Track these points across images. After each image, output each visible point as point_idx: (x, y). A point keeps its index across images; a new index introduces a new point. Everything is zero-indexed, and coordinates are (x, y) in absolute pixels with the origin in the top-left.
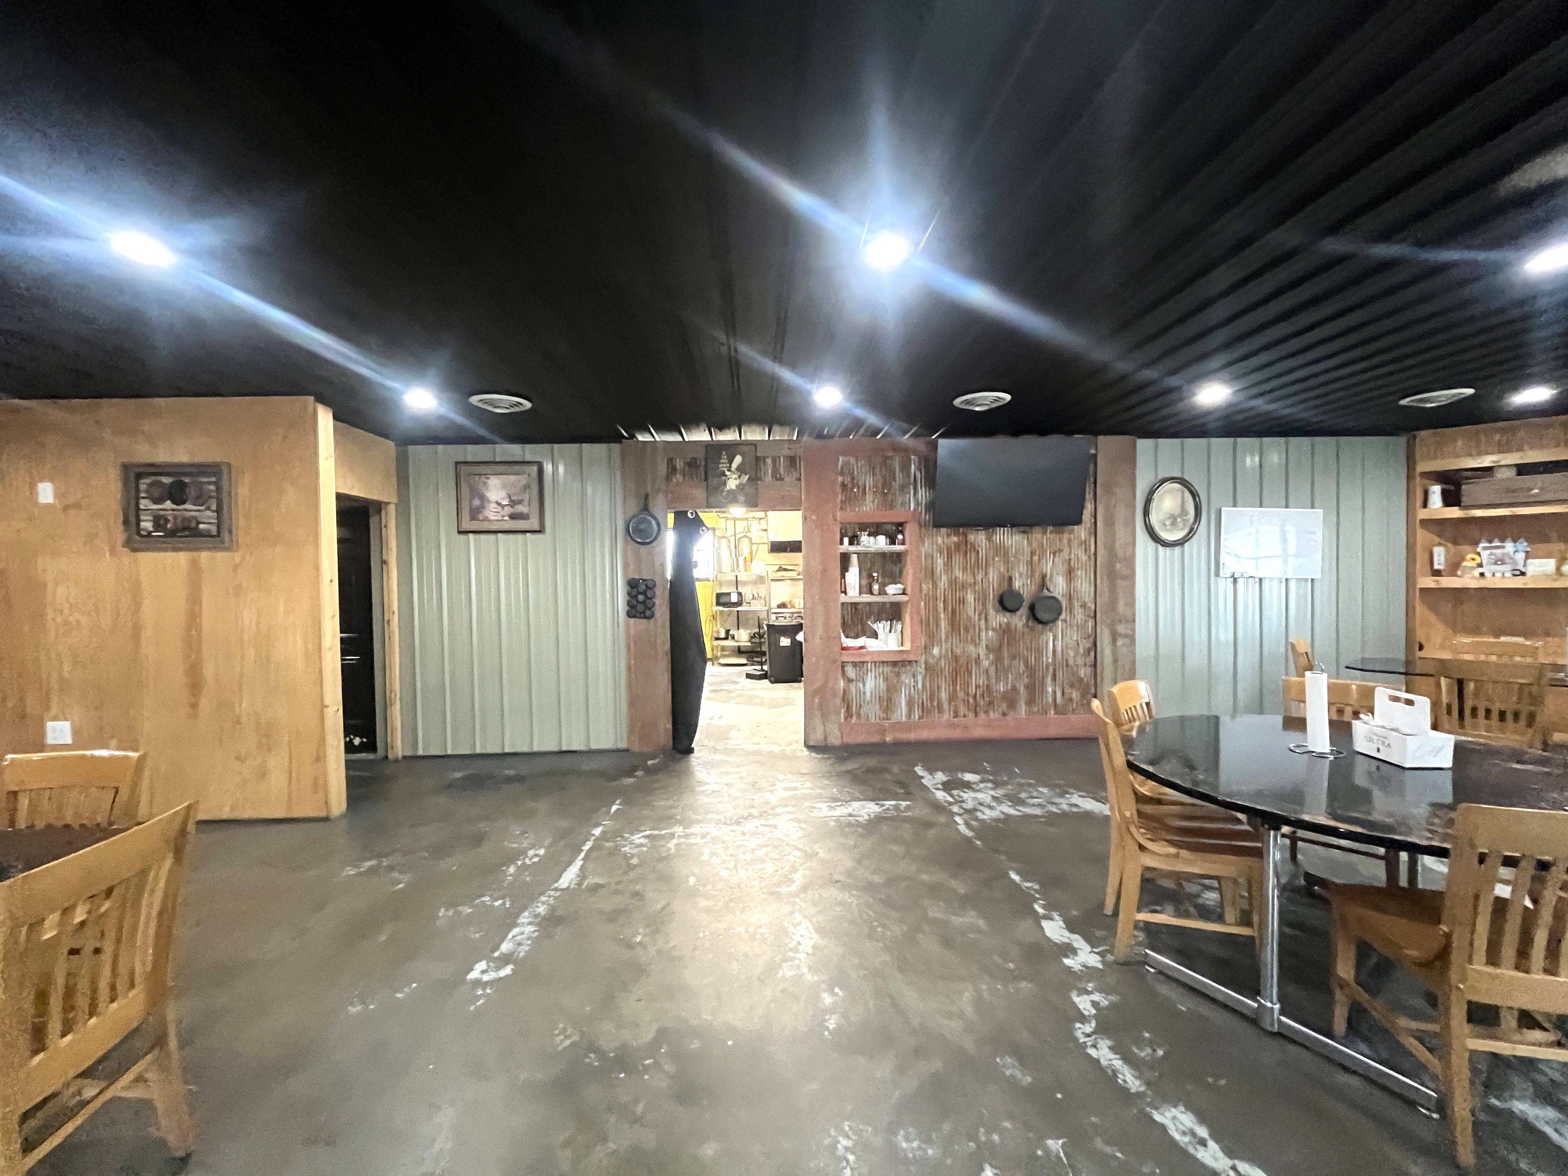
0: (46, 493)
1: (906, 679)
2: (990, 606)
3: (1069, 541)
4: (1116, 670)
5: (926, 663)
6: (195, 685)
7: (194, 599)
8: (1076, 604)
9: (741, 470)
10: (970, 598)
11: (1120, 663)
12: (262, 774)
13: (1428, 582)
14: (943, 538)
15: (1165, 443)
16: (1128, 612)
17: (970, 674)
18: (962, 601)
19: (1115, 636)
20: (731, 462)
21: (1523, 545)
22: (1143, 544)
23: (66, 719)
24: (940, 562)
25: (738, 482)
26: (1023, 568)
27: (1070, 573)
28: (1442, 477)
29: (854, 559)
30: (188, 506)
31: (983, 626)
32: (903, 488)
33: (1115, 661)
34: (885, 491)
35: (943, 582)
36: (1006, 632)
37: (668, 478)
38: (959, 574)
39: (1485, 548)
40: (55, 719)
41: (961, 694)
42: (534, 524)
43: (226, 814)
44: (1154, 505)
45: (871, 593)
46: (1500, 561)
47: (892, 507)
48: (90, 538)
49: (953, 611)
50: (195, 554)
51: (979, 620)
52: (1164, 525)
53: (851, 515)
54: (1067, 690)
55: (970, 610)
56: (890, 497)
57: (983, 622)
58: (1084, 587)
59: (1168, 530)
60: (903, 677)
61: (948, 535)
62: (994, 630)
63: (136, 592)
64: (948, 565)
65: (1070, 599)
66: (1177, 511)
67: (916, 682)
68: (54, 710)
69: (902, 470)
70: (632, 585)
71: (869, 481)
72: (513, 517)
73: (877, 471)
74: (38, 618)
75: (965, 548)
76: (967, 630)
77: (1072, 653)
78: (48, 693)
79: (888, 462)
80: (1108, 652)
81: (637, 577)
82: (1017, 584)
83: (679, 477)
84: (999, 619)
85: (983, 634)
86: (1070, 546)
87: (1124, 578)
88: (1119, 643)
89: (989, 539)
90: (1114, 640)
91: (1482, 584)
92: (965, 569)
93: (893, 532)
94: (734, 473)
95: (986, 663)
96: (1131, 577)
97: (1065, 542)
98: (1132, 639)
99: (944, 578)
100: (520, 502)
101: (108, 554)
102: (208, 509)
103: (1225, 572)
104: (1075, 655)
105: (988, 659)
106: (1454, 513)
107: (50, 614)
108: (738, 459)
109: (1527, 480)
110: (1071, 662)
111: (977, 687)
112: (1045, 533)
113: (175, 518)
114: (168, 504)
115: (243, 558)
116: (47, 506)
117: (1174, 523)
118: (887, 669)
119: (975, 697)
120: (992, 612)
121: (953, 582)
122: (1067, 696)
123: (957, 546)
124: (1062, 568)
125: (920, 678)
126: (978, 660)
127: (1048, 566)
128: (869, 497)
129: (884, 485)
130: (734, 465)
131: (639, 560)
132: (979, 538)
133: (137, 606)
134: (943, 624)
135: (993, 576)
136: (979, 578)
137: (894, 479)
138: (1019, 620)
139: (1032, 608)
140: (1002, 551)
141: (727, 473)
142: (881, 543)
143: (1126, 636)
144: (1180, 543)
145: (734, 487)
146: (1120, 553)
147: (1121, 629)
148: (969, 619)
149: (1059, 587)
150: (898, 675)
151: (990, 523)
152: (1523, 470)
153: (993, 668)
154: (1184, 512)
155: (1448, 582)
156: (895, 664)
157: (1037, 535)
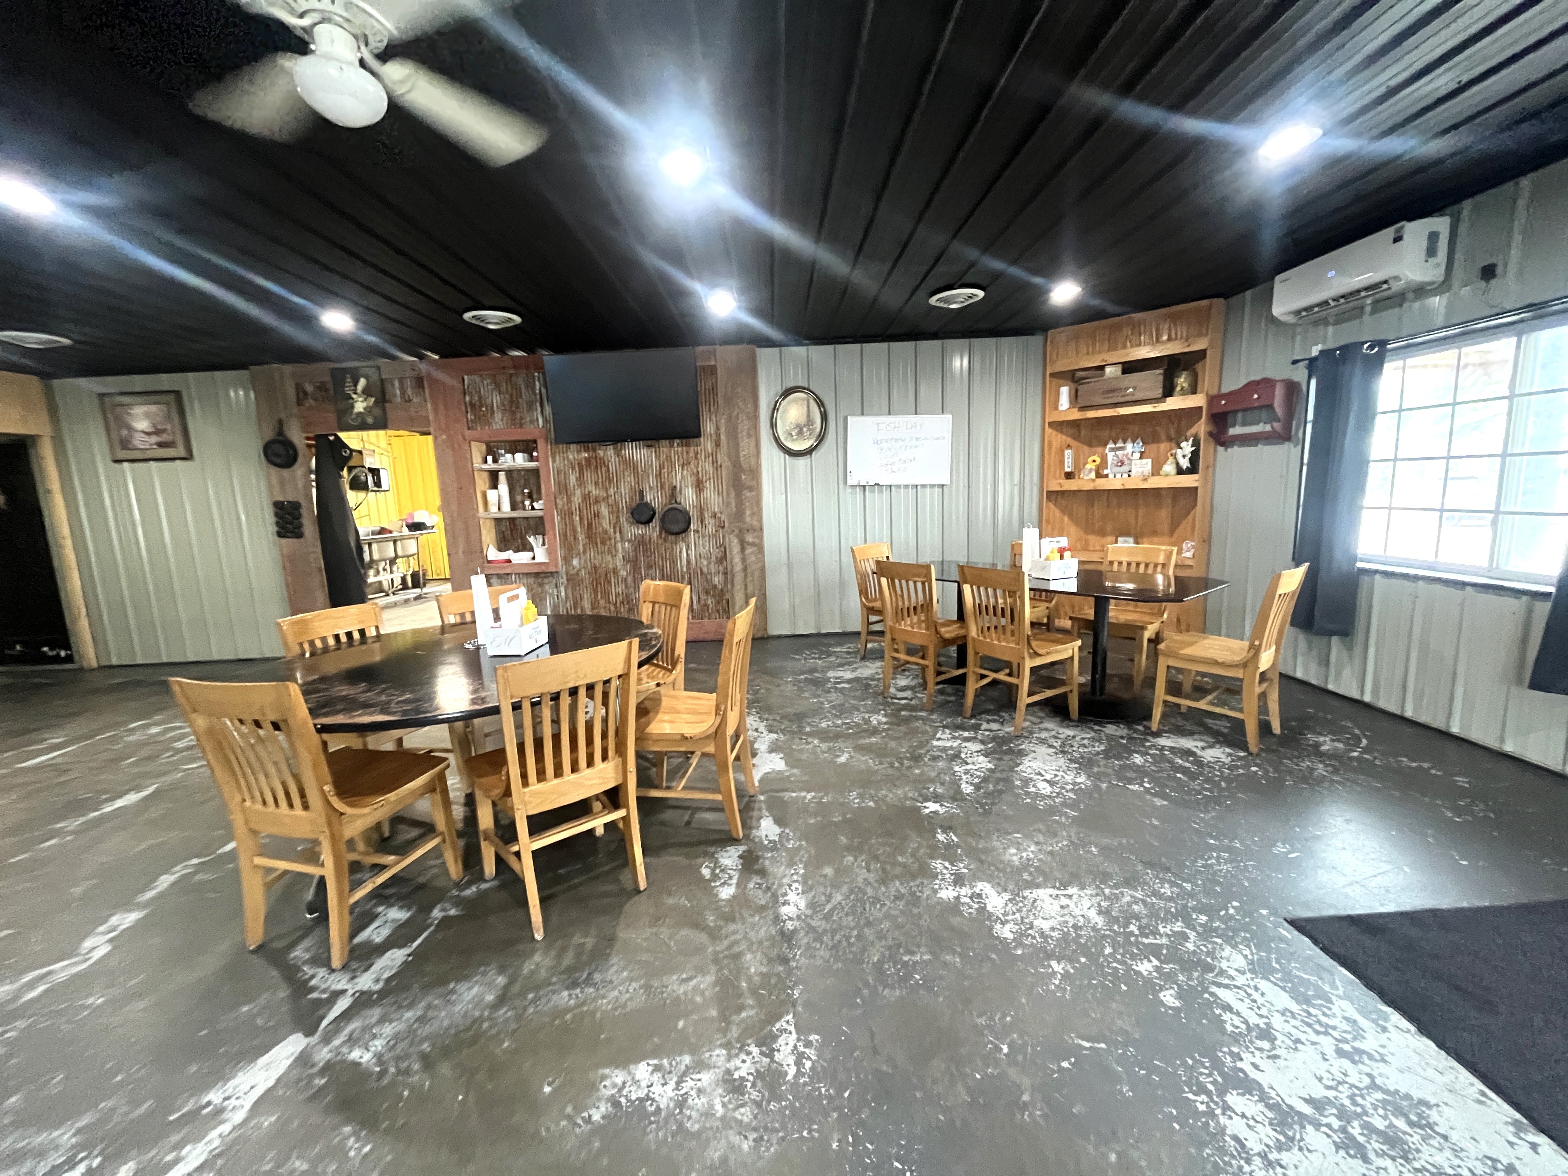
1: (549, 588)
2: (623, 520)
3: (696, 454)
4: (746, 576)
5: (567, 574)
8: (706, 515)
9: (367, 392)
10: (604, 510)
11: (749, 570)
13: (1060, 484)
14: (575, 454)
15: (789, 352)
16: (755, 523)
17: (609, 582)
18: (597, 515)
19: (743, 544)
20: (356, 385)
21: (1139, 446)
22: (770, 455)
24: (573, 479)
25: (365, 404)
26: (652, 481)
27: (699, 486)
28: (1067, 377)
29: (502, 476)
31: (618, 538)
32: (530, 406)
33: (745, 569)
34: (512, 408)
35: (577, 499)
36: (641, 543)
37: (299, 403)
38: (591, 488)
39: (1112, 450)
41: (602, 602)
42: (182, 452)
44: (779, 415)
45: (524, 509)
46: (1120, 462)
47: (521, 426)
49: (590, 525)
51: (615, 533)
52: (791, 434)
54: (703, 597)
55: (605, 524)
56: (518, 415)
57: (618, 535)
58: (713, 499)
59: (793, 440)
60: (547, 587)
61: (579, 452)
62: (629, 541)
64: (581, 480)
65: (701, 511)
66: (803, 420)
67: (559, 592)
69: (527, 386)
70: (279, 506)
71: (496, 399)
72: (161, 445)
73: (503, 389)
75: (596, 464)
76: (603, 543)
77: (705, 563)
79: (514, 378)
80: (737, 559)
81: (282, 499)
82: (648, 498)
83: (311, 402)
84: (634, 531)
85: (619, 545)
86: (696, 458)
87: (751, 489)
88: (749, 551)
89: (618, 455)
90: (743, 549)
92: (596, 484)
93: (528, 447)
94: (360, 396)
95: (623, 573)
96: (756, 488)
97: (692, 454)
98: (760, 548)
99: (578, 492)
100: (164, 431)
103: (854, 481)
104: (709, 563)
105: (625, 569)
108: (362, 382)
109: (1130, 379)
110: (705, 570)
111: (617, 595)
112: (672, 446)
117: (800, 432)
118: (531, 580)
119: (615, 604)
120: (626, 526)
121: (586, 497)
122: (702, 602)
123: (588, 461)
124: (690, 480)
125: (563, 589)
126: (615, 571)
127: (677, 480)
128: (498, 416)
129: (511, 402)
130: (360, 387)
131: (282, 483)
132: (608, 453)
134: (581, 537)
135: (624, 490)
136: (611, 491)
137: (521, 396)
138: (653, 531)
139: (663, 520)
140: (630, 465)
141: (354, 396)
142: (520, 460)
143: (753, 544)
144: (809, 452)
145: (362, 410)
146: (745, 465)
147: (749, 538)
148: (606, 532)
149: (688, 498)
150: (541, 585)
151: (618, 438)
153: (630, 579)
154: (810, 422)
156: (537, 575)
157: (664, 447)
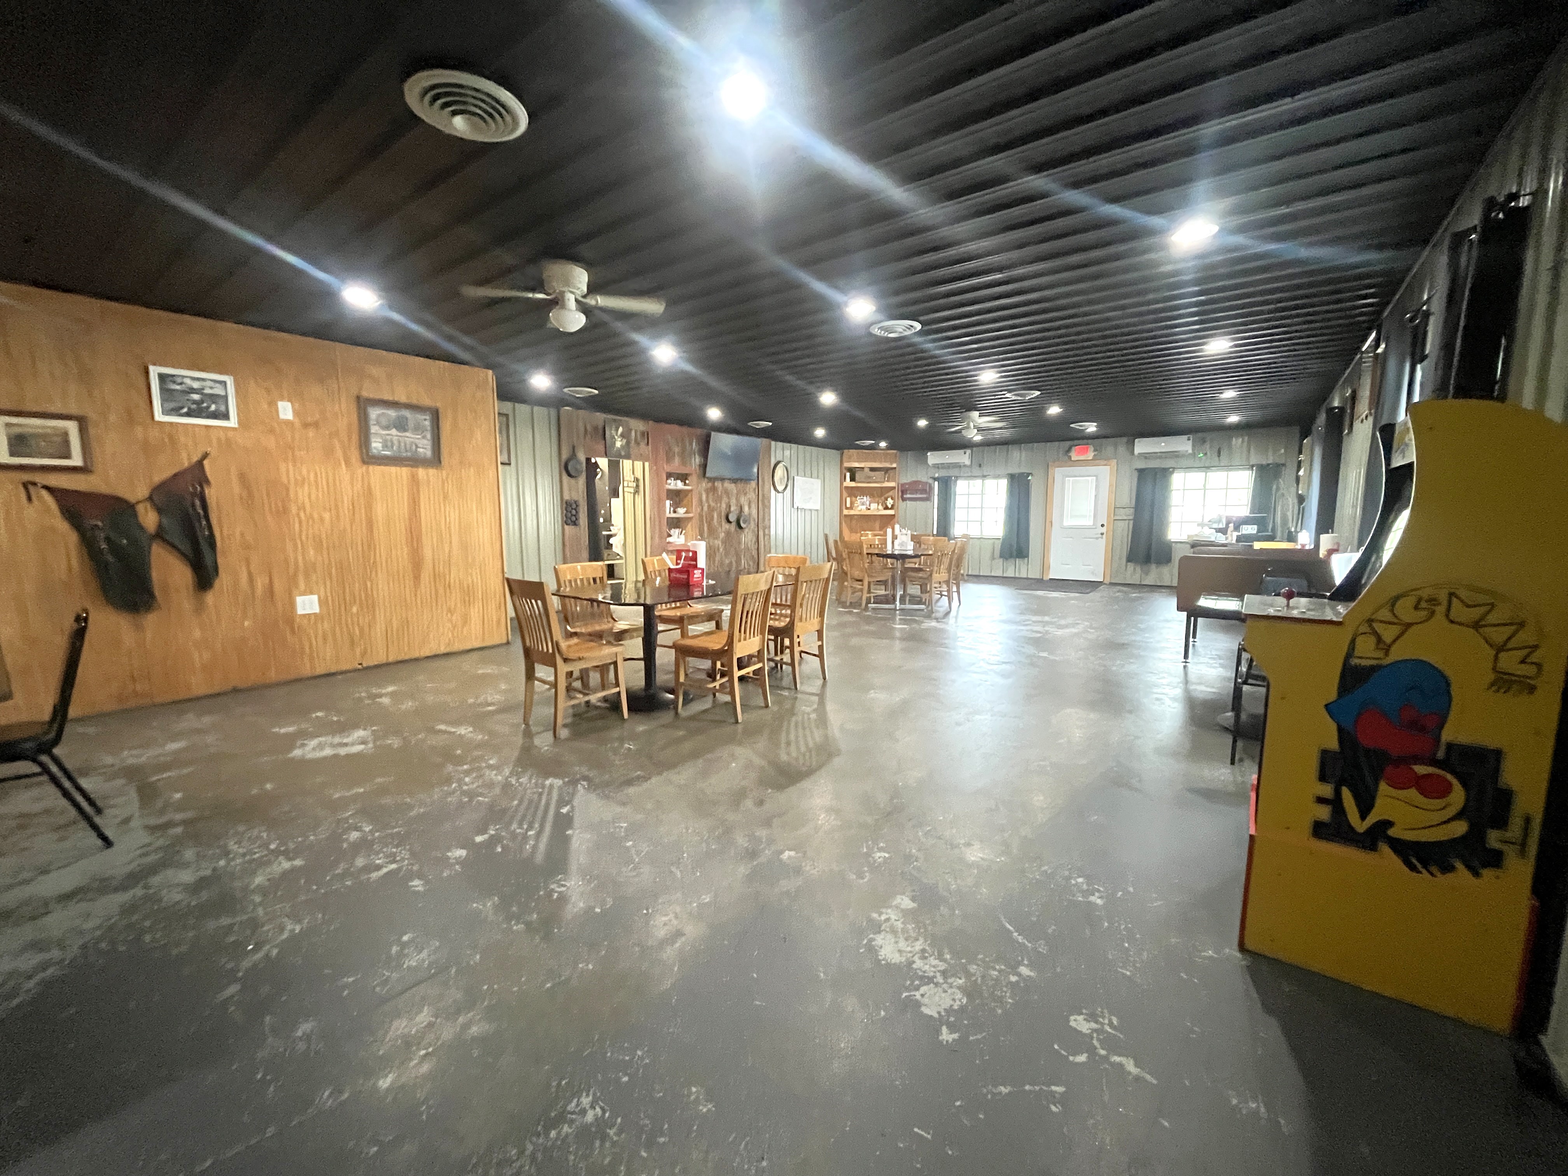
0: (286, 410)
2: (722, 520)
3: (750, 489)
6: (417, 564)
7: (414, 503)
8: (752, 519)
9: (623, 435)
10: (715, 516)
11: (766, 548)
12: (466, 620)
13: (846, 512)
15: (787, 445)
16: (768, 524)
18: (713, 517)
19: (764, 534)
20: (617, 430)
21: (870, 498)
22: (773, 492)
23: (312, 593)
24: (704, 496)
25: (622, 443)
26: (734, 501)
27: (750, 504)
28: (850, 470)
30: (407, 434)
31: (720, 530)
32: (690, 455)
33: (765, 546)
34: (683, 457)
35: (705, 507)
36: (728, 533)
38: (711, 502)
39: (860, 499)
40: (304, 594)
41: (712, 565)
43: (443, 650)
44: (775, 473)
46: (863, 504)
47: (685, 465)
48: (329, 452)
49: (709, 522)
50: (414, 470)
51: (719, 527)
52: (778, 483)
53: (668, 468)
54: (749, 563)
55: (715, 522)
56: (685, 460)
58: (754, 511)
59: (780, 486)
61: (706, 483)
62: (724, 532)
63: (369, 493)
64: (707, 498)
65: (750, 517)
66: (782, 476)
68: (302, 586)
69: (689, 445)
70: (568, 504)
71: (676, 450)
73: (680, 445)
74: (283, 512)
76: (714, 532)
77: (750, 544)
78: (295, 575)
79: (684, 441)
80: (762, 541)
81: (569, 499)
82: (732, 509)
83: (590, 436)
84: (726, 526)
85: (720, 534)
86: (750, 492)
87: (767, 509)
88: (766, 538)
89: (722, 486)
90: (764, 536)
91: (868, 512)
92: (713, 500)
93: (683, 478)
94: (619, 437)
95: (721, 549)
96: (769, 507)
97: (748, 489)
98: (770, 536)
99: (706, 505)
101: (343, 466)
102: (424, 437)
103: (795, 507)
104: (752, 545)
105: (722, 547)
106: (853, 484)
107: (294, 510)
108: (621, 429)
109: (872, 474)
110: (750, 548)
111: (719, 561)
112: (741, 484)
113: (399, 442)
114: (394, 431)
115: (448, 475)
116: (287, 423)
117: (781, 483)
119: (717, 566)
120: (723, 523)
121: (709, 507)
123: (711, 489)
124: (747, 502)
126: (718, 547)
127: (742, 501)
128: (676, 460)
129: (683, 453)
130: (619, 433)
131: (570, 488)
132: (718, 485)
133: (369, 507)
134: (705, 529)
135: (724, 505)
136: (718, 506)
137: (686, 450)
138: (733, 527)
139: (738, 521)
140: (727, 493)
141: (616, 439)
142: (679, 485)
143: (767, 534)
144: (783, 491)
145: (621, 446)
146: (765, 496)
147: (766, 531)
148: (715, 526)
149: (746, 511)
151: (723, 478)
152: (872, 469)
154: (784, 477)
155: (852, 512)
157: (739, 485)
